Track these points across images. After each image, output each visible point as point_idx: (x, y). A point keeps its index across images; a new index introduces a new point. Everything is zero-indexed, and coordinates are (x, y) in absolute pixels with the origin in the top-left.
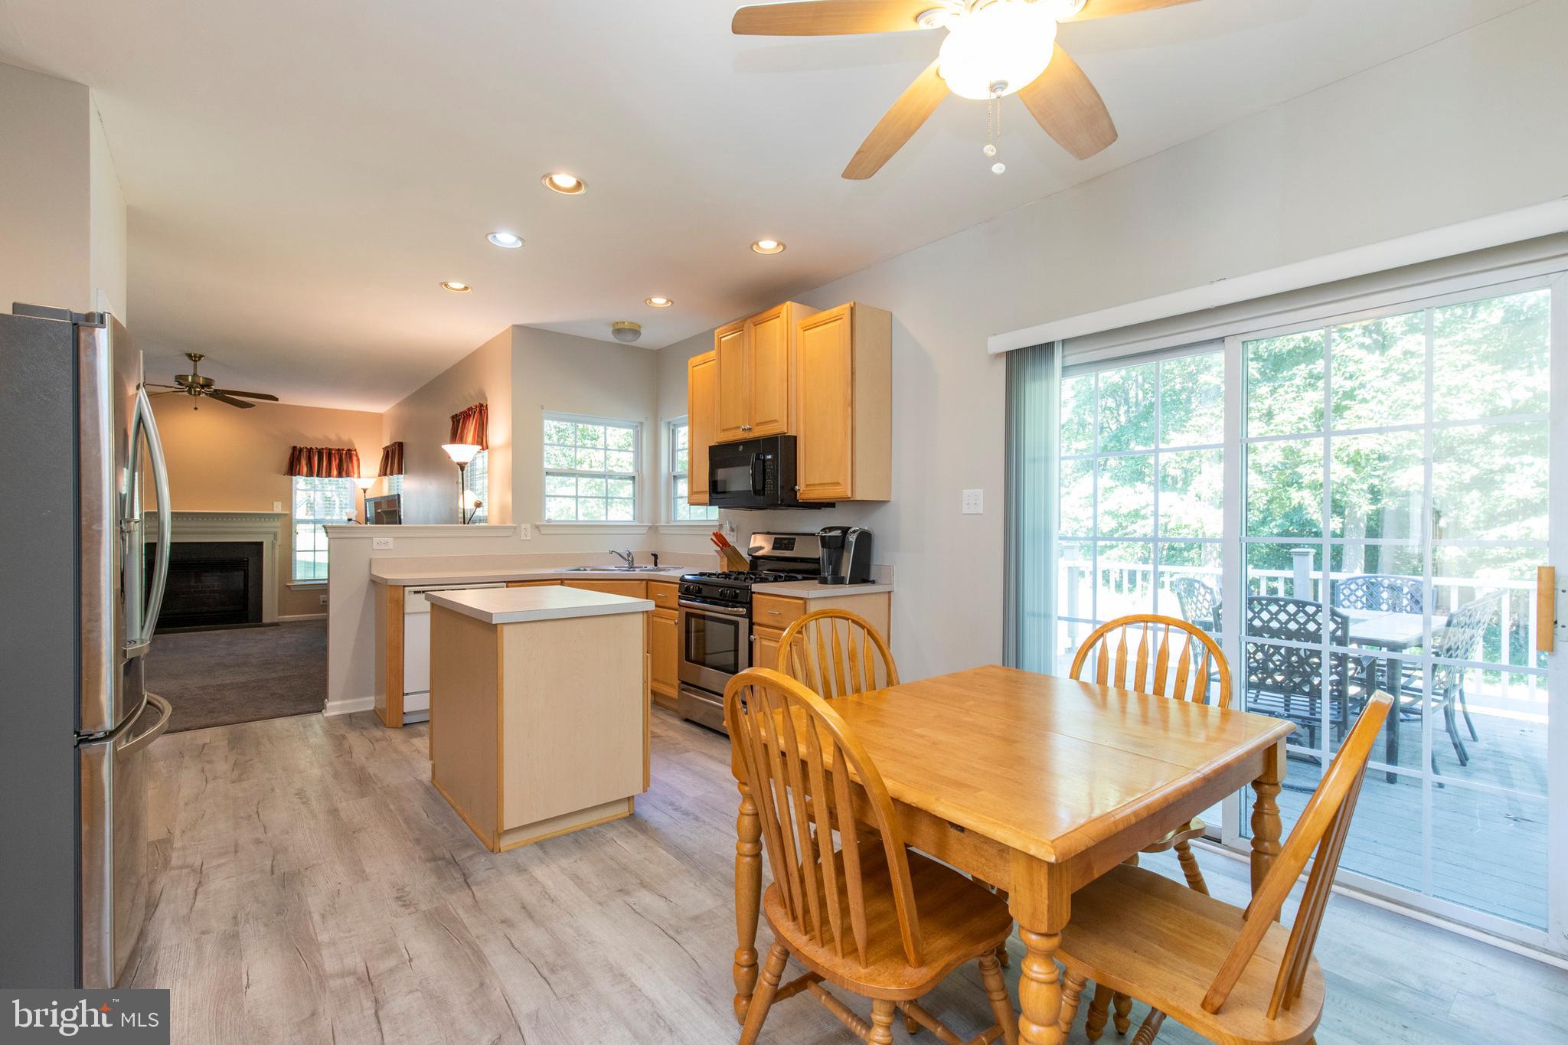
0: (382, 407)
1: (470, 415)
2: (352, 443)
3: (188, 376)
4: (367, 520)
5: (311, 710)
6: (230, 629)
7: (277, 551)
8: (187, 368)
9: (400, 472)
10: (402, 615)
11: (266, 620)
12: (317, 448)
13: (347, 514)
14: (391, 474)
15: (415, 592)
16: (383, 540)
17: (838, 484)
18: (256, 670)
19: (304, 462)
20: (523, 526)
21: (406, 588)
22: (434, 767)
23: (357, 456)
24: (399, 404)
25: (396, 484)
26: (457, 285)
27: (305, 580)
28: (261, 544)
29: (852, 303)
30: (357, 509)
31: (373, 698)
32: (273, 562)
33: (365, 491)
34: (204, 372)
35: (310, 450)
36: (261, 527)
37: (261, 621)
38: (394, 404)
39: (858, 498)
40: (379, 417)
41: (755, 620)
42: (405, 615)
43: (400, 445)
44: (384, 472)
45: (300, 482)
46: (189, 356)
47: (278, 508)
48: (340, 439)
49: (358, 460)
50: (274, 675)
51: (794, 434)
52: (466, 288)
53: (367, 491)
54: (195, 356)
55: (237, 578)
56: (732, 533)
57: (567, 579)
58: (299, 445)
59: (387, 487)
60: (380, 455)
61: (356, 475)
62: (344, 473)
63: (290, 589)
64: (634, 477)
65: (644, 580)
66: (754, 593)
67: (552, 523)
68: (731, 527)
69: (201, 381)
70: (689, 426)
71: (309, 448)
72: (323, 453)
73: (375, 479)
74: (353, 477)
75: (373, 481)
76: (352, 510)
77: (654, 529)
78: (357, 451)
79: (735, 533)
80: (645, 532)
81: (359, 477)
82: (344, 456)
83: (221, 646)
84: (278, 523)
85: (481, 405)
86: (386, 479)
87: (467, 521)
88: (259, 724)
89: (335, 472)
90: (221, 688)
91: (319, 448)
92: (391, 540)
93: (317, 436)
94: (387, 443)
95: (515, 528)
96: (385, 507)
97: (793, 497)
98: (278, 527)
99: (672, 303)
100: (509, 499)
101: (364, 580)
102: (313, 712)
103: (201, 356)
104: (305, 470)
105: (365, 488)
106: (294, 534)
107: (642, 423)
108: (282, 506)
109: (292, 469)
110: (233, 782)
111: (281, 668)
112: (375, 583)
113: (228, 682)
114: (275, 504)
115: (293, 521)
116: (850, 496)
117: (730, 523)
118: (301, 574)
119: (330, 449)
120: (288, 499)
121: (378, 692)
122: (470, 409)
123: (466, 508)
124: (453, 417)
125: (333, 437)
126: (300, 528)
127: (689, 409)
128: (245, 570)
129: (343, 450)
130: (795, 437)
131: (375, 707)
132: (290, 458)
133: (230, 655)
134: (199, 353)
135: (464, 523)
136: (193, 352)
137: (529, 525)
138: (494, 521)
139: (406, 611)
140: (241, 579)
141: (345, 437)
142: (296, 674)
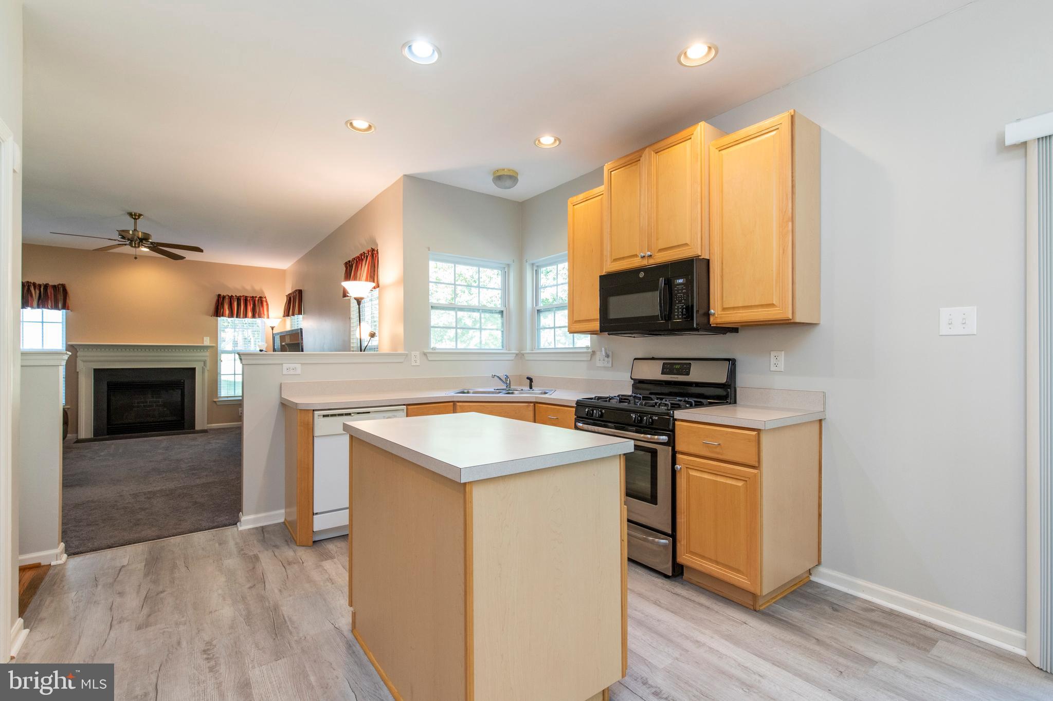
0: (285, 264)
1: (362, 260)
2: (262, 292)
3: (129, 231)
4: (274, 350)
5: (227, 522)
6: (170, 435)
7: (206, 374)
8: (128, 224)
9: (300, 313)
10: (311, 438)
11: (198, 427)
12: (236, 296)
13: (259, 346)
14: (293, 315)
15: (324, 416)
16: (292, 366)
17: (772, 305)
18: (183, 476)
19: (226, 307)
20: (413, 353)
21: (316, 412)
22: (354, 615)
23: (266, 302)
24: (299, 261)
25: (296, 323)
26: (361, 124)
27: (227, 397)
28: (194, 369)
29: (792, 111)
30: (266, 343)
31: (283, 511)
32: (203, 384)
33: (272, 328)
34: (143, 227)
35: (231, 298)
36: (194, 356)
37: (195, 428)
38: (295, 261)
39: (798, 320)
40: (283, 273)
41: (678, 448)
42: (315, 438)
43: (300, 292)
44: (287, 313)
45: (223, 321)
46: (131, 214)
47: (207, 342)
48: (254, 290)
49: (267, 305)
50: (198, 482)
51: (707, 257)
52: (370, 127)
53: (274, 329)
54: (135, 215)
55: (176, 396)
56: (606, 359)
57: (458, 402)
58: (223, 294)
59: (289, 324)
60: (284, 300)
61: (266, 316)
62: (257, 315)
63: (216, 403)
64: (502, 312)
65: (531, 402)
66: (676, 420)
67: (437, 351)
68: (606, 353)
69: (140, 235)
70: (568, 262)
71: (230, 295)
72: (240, 299)
73: (281, 320)
74: (264, 318)
75: (279, 320)
76: (263, 343)
77: (520, 356)
78: (267, 298)
79: (610, 359)
80: (513, 358)
81: (268, 317)
82: (256, 302)
83: (159, 451)
84: (207, 354)
85: (373, 250)
86: (288, 319)
87: (363, 348)
88: (178, 539)
89: (250, 314)
90: (151, 495)
91: (238, 295)
92: (298, 366)
93: (237, 286)
94: (289, 291)
95: (407, 355)
96: (288, 341)
97: (706, 321)
98: (207, 356)
99: (560, 142)
100: (400, 330)
101: (276, 403)
102: (229, 525)
103: (140, 215)
104: (227, 312)
105: (272, 326)
106: (219, 361)
107: (509, 265)
108: (210, 340)
109: (218, 312)
110: (139, 628)
111: (205, 474)
112: (285, 406)
113: (158, 488)
114: (205, 338)
115: (219, 351)
116: (791, 317)
117: (606, 350)
118: (225, 392)
119: (246, 297)
120: (215, 335)
121: (288, 505)
122: (363, 254)
123: (362, 338)
124: (346, 263)
125: (248, 287)
126: (224, 357)
127: (569, 245)
128: (182, 389)
129: (256, 297)
130: (708, 261)
131: (285, 520)
132: (216, 304)
133: (165, 460)
134: (138, 211)
135: (361, 351)
136: (134, 211)
137: (418, 353)
138: (385, 348)
139: (317, 433)
140: (179, 396)
141: (257, 287)
142: (216, 480)
